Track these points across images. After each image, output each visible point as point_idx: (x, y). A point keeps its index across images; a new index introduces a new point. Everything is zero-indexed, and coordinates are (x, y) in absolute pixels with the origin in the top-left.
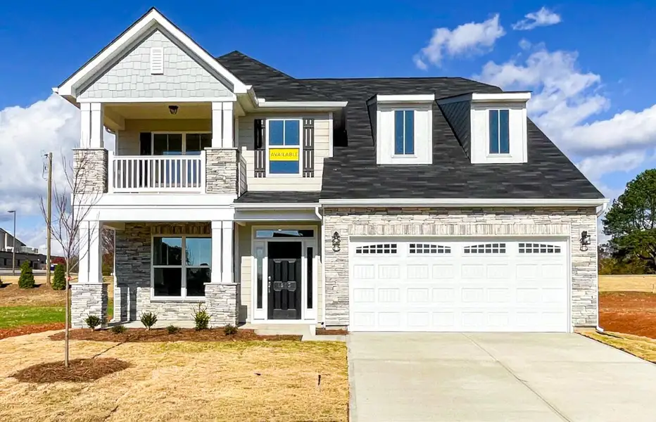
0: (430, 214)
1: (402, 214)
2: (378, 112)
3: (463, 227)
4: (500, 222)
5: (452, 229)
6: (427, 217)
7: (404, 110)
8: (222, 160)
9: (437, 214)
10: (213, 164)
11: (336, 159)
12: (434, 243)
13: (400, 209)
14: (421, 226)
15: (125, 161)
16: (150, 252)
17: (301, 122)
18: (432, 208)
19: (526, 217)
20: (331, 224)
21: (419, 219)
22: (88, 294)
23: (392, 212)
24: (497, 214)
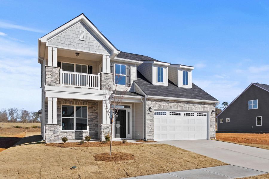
0: (176, 103)
1: (169, 102)
2: (153, 67)
3: (185, 108)
4: (194, 106)
5: (182, 108)
6: (175, 103)
7: (160, 67)
8: (107, 78)
9: (179, 103)
10: (104, 79)
11: (138, 81)
12: (176, 112)
13: (168, 100)
14: (174, 107)
15: (69, 74)
16: (60, 111)
17: (126, 66)
18: (177, 101)
19: (199, 105)
20: (148, 104)
21: (174, 104)
22: (53, 129)
23: (166, 101)
24: (193, 104)
